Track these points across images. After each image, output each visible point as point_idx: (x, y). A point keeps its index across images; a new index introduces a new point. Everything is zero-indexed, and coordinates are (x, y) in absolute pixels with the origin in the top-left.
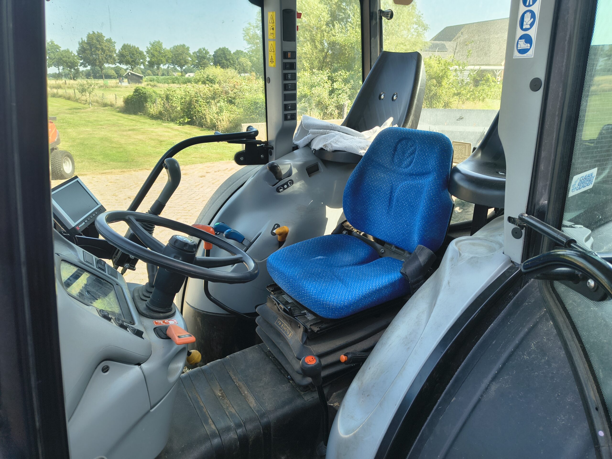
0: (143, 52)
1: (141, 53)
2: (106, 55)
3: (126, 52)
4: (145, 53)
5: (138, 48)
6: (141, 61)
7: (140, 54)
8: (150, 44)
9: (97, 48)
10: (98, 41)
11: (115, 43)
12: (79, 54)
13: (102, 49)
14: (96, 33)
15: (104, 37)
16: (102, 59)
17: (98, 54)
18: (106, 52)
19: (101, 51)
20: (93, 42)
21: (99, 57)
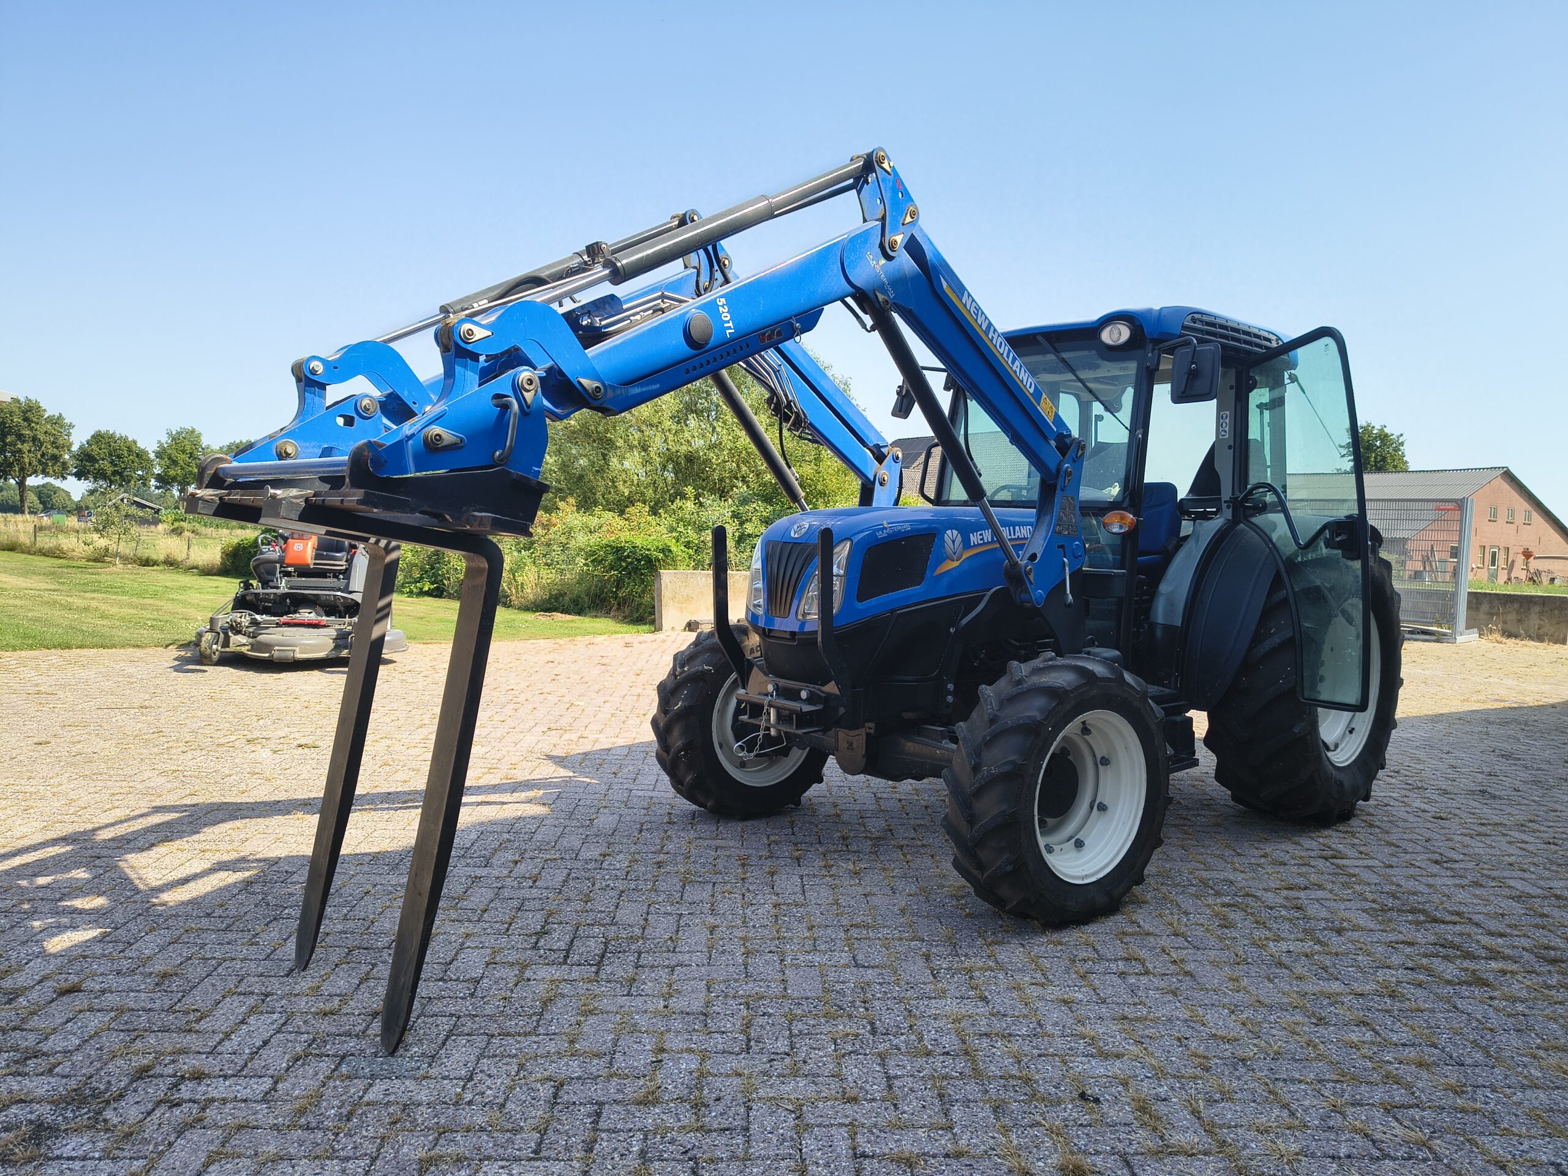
0: (146, 453)
1: (141, 455)
2: (43, 455)
3: (100, 449)
4: (152, 456)
5: (135, 442)
6: (140, 472)
7: (138, 455)
8: (169, 434)
9: (20, 437)
10: (26, 419)
11: (71, 426)
13: (34, 439)
14: (22, 400)
15: (45, 410)
16: (30, 464)
17: (20, 451)
18: (43, 448)
19: (31, 444)
20: (12, 420)
21: (23, 457)
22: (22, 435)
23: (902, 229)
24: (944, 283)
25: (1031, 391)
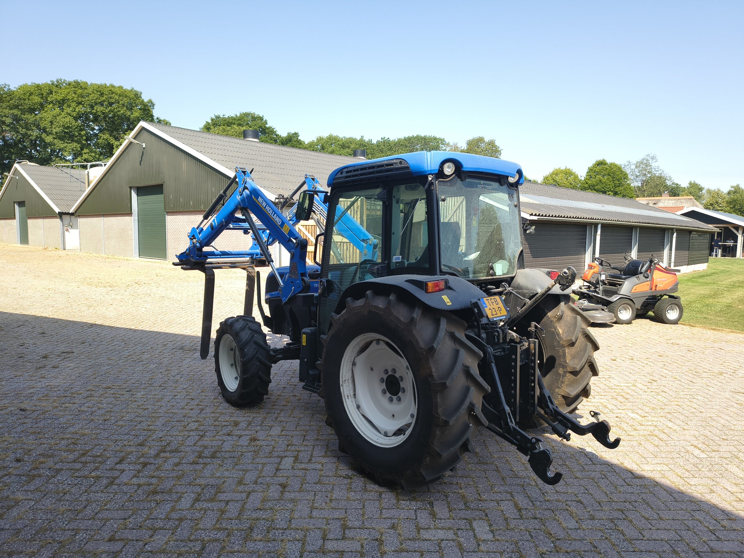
23: (242, 186)
24: (253, 196)
25: (280, 224)
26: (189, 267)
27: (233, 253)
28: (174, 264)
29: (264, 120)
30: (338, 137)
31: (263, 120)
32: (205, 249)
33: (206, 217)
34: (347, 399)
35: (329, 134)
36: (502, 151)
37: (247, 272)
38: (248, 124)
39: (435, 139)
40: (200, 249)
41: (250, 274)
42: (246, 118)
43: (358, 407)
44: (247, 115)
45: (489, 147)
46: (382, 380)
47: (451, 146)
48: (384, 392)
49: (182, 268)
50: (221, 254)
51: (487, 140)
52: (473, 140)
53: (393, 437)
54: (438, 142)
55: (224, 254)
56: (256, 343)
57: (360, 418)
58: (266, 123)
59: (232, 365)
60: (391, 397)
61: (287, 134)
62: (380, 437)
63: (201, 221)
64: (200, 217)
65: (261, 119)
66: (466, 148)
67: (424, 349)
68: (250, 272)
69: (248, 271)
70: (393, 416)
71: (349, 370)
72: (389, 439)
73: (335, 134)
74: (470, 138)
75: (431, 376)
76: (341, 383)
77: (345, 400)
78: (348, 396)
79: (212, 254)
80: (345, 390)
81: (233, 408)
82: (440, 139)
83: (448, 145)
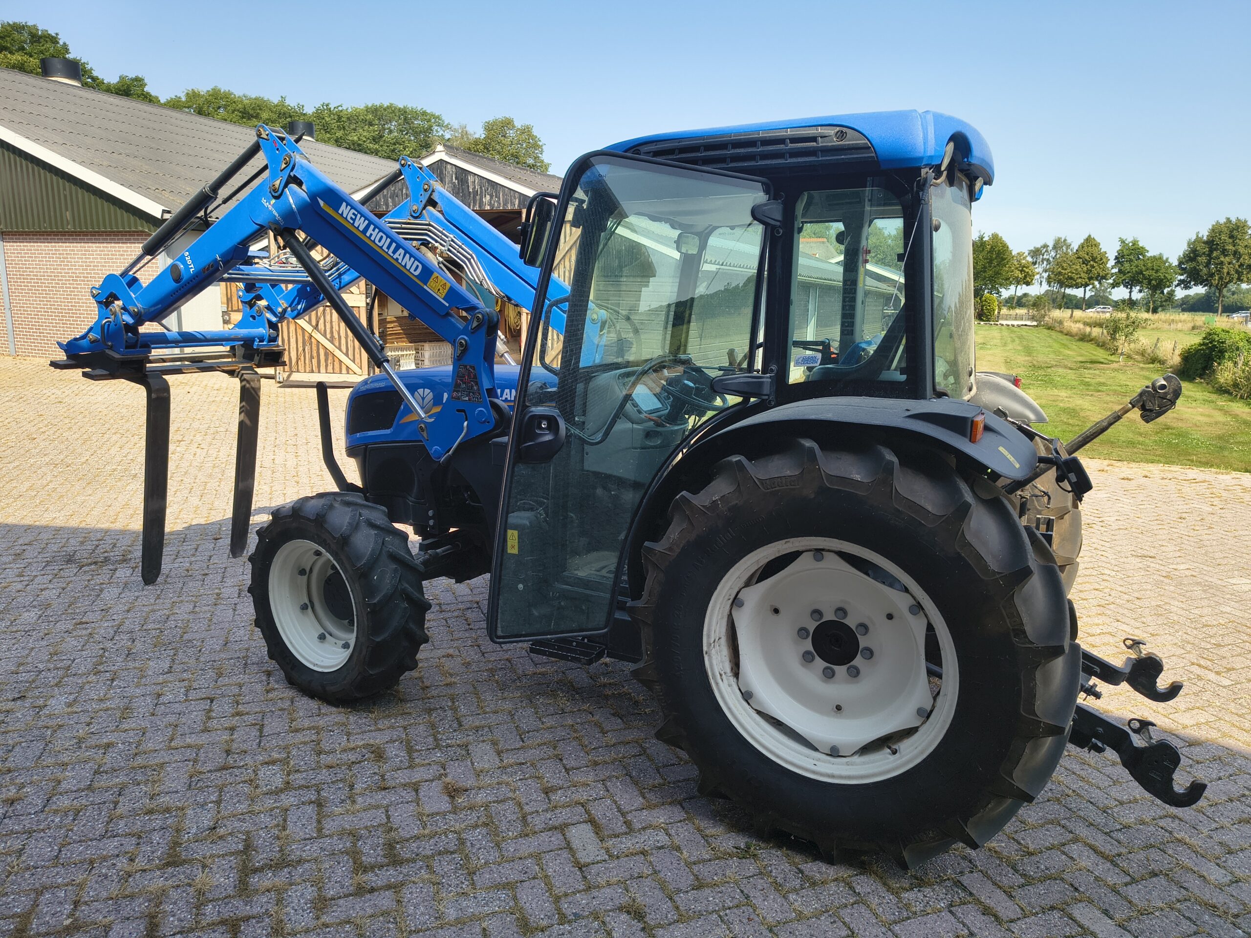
2: (1241, 265)
9: (1224, 252)
10: (1231, 237)
12: (1181, 263)
13: (1235, 253)
14: (1234, 220)
16: (1228, 273)
17: (1222, 263)
18: (1242, 259)
19: (1232, 257)
20: (1220, 239)
21: (1223, 268)
22: (1226, 250)
23: (281, 174)
24: (322, 203)
25: (417, 273)
26: (105, 372)
27: (208, 337)
28: (55, 365)
29: (61, 42)
30: (232, 94)
31: (58, 43)
32: (148, 328)
33: (151, 250)
34: (720, 681)
35: (212, 87)
36: (544, 147)
37: (241, 382)
38: (23, 49)
39: (424, 113)
40: (132, 329)
41: (248, 385)
42: (16, 35)
43: (747, 696)
44: (18, 28)
45: (524, 138)
46: (802, 632)
47: (455, 130)
48: (807, 658)
49: (85, 375)
50: (179, 338)
51: (518, 124)
52: (495, 123)
53: (856, 759)
54: (429, 121)
55: (189, 339)
56: (394, 558)
57: (754, 720)
58: (67, 51)
59: (304, 608)
60: (826, 668)
61: (117, 79)
62: (819, 760)
63: (135, 257)
64: (137, 249)
65: (54, 40)
66: (483, 136)
67: (999, 573)
68: (248, 382)
69: (245, 380)
70: (839, 708)
71: (722, 618)
72: (847, 764)
73: (224, 88)
74: (491, 119)
75: (1020, 632)
76: (705, 648)
77: (717, 684)
78: (721, 675)
79: (162, 340)
80: (714, 662)
81: (334, 709)
82: (433, 115)
83: (447, 127)
